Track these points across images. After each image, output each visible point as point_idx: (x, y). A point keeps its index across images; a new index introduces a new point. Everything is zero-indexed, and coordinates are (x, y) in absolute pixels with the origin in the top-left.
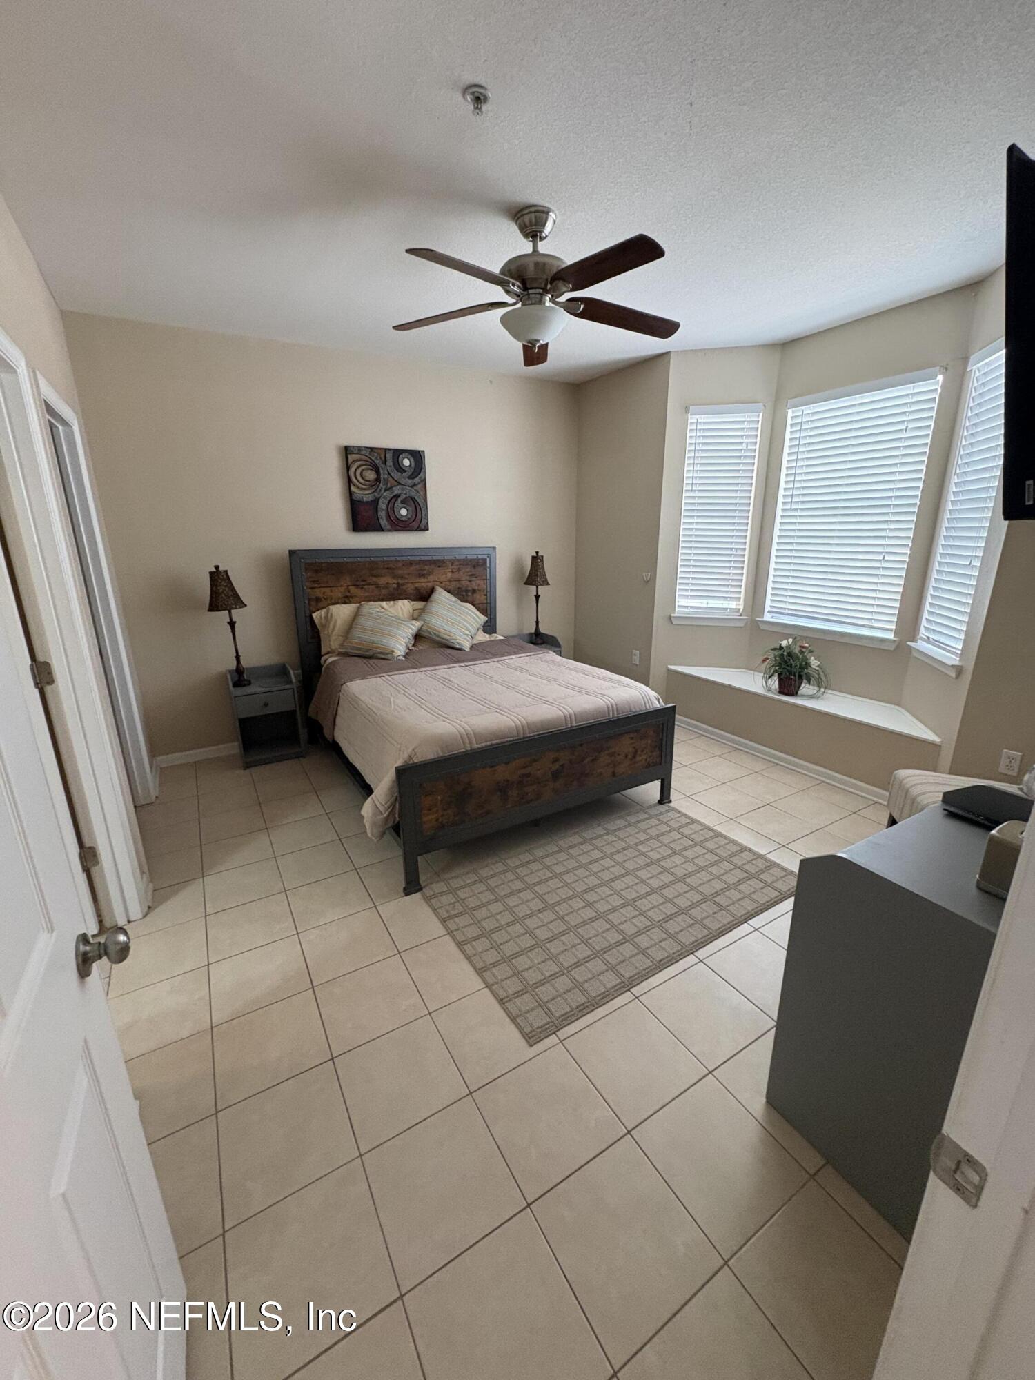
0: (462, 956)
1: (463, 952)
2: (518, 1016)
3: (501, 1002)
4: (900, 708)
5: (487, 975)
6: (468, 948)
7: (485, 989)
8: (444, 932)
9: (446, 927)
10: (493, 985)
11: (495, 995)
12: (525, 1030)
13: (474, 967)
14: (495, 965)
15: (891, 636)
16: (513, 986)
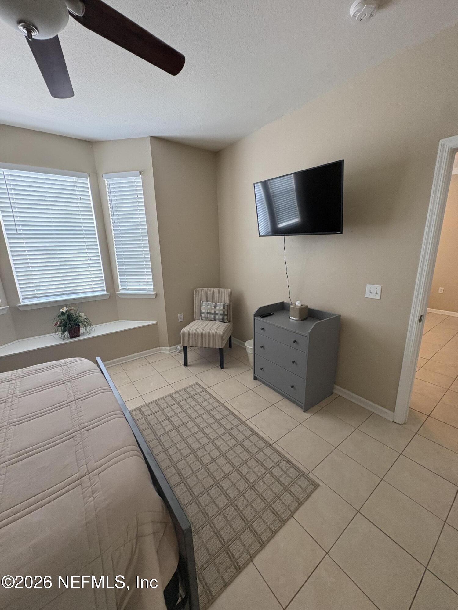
0: (273, 541)
1: (269, 540)
2: (306, 493)
3: (301, 504)
4: (120, 321)
5: (284, 517)
6: (264, 537)
7: (294, 516)
8: (250, 567)
9: (246, 564)
10: (291, 511)
11: (297, 509)
12: (313, 488)
13: (281, 527)
14: (275, 513)
15: (105, 293)
16: (288, 499)
